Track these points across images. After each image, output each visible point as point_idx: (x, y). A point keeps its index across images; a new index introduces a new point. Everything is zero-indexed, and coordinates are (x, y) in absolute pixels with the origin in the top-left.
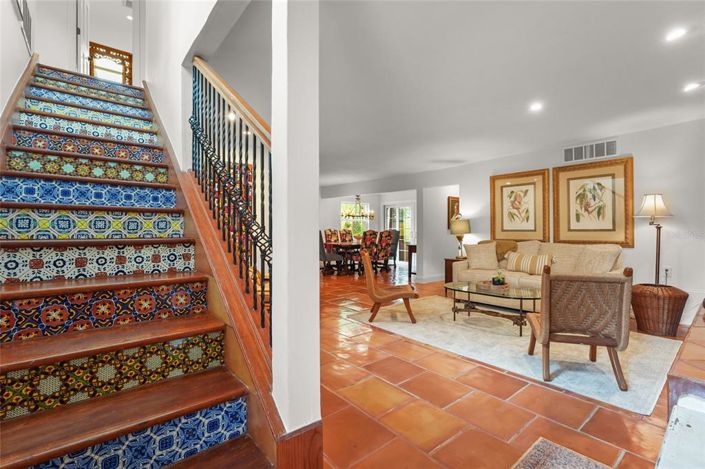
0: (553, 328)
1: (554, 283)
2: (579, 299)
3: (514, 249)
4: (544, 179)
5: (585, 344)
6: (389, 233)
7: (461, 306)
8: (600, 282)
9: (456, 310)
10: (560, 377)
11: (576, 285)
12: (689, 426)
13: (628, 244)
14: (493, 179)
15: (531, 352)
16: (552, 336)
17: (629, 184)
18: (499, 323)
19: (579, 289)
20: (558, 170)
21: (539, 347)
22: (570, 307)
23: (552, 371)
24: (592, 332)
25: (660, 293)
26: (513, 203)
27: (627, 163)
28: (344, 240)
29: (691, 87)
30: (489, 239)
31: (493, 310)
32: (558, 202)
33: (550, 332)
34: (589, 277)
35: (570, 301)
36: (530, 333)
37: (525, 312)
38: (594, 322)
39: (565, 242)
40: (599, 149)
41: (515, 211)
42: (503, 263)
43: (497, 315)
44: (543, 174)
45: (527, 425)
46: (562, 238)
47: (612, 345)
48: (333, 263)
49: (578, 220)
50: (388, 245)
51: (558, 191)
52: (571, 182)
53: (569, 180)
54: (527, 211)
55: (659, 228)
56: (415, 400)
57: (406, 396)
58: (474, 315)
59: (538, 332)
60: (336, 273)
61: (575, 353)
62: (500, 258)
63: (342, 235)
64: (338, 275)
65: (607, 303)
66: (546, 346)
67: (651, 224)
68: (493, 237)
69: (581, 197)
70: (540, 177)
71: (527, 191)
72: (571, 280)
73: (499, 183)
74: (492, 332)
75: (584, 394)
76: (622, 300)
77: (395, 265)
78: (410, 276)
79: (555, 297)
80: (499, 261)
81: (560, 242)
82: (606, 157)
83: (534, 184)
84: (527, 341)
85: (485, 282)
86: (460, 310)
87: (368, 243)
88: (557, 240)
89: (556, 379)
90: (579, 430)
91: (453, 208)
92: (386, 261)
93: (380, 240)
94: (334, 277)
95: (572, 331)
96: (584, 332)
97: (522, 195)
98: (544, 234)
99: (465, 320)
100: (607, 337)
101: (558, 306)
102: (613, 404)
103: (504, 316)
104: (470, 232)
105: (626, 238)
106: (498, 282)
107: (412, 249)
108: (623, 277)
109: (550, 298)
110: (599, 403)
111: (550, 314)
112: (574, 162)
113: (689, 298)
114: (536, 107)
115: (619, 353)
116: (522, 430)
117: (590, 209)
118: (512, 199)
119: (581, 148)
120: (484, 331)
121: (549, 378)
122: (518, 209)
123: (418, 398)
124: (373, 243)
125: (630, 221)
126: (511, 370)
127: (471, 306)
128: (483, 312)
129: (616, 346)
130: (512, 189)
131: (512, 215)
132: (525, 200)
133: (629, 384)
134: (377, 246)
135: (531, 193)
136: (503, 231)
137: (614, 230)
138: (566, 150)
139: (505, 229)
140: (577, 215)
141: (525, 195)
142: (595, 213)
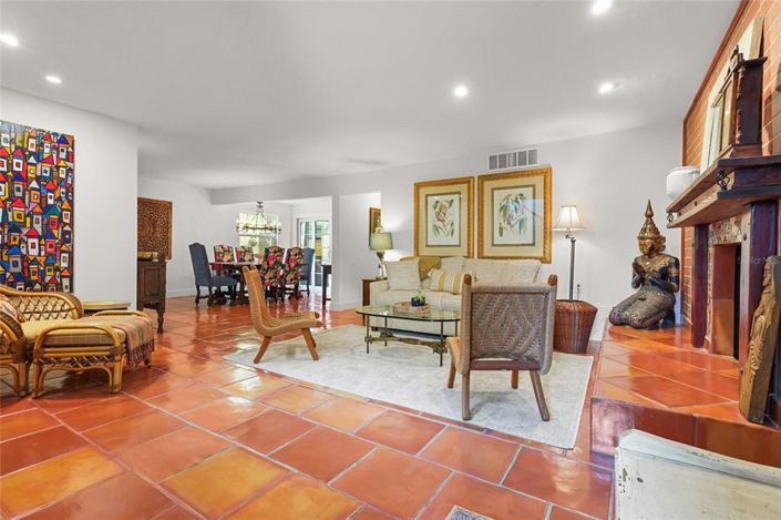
0: (475, 353)
1: (476, 297)
2: (503, 315)
3: (438, 266)
4: (469, 188)
5: (507, 369)
6: (300, 252)
7: (377, 334)
8: (523, 293)
9: (369, 340)
10: (481, 413)
11: (499, 298)
12: (640, 480)
13: (545, 260)
14: (418, 186)
15: (451, 385)
16: (473, 363)
17: (548, 196)
18: (419, 351)
19: (502, 304)
20: (484, 178)
21: (459, 378)
22: (492, 326)
23: (471, 406)
24: (515, 355)
25: (572, 308)
26: (438, 214)
27: (546, 173)
28: (241, 260)
29: (606, 88)
30: (412, 255)
31: (412, 337)
32: (482, 213)
33: (471, 359)
34: (513, 288)
35: (493, 318)
36: (450, 362)
37: (445, 336)
38: (517, 342)
39: (488, 258)
40: (522, 158)
41: (440, 224)
42: (426, 282)
43: (415, 342)
44: (468, 182)
45: (440, 489)
46: (485, 254)
47: (535, 367)
48: (224, 289)
49: (501, 234)
50: (298, 265)
51: (482, 201)
52: (495, 192)
53: (493, 190)
55: (573, 242)
56: (289, 477)
57: (277, 472)
58: (392, 344)
59: (457, 360)
60: (229, 301)
61: (497, 381)
62: (424, 277)
63: (239, 253)
64: (231, 304)
65: (530, 319)
66: (467, 376)
67: (567, 237)
68: (417, 253)
70: (466, 185)
71: (452, 201)
72: (495, 292)
73: (424, 191)
74: (410, 364)
75: (505, 432)
76: (545, 314)
77: (308, 291)
78: (324, 303)
79: (477, 313)
80: (422, 280)
81: (483, 258)
82: (527, 167)
83: (459, 193)
84: (446, 370)
85: (404, 304)
86: (374, 340)
87: (272, 263)
88: (481, 256)
89: (476, 416)
90: (500, 485)
91: (375, 221)
92: (297, 286)
93: (288, 260)
94: (226, 308)
95: (494, 355)
96: (506, 355)
98: (469, 249)
99: (380, 352)
100: (530, 359)
101: (480, 325)
102: (536, 440)
103: (423, 343)
104: (392, 248)
105: (544, 253)
106: (417, 303)
107: (328, 270)
108: (548, 286)
109: (472, 315)
110: (522, 440)
111: (471, 336)
112: (498, 170)
113: (598, 313)
114: (461, 91)
115: (541, 377)
116: (432, 500)
117: (512, 223)
118: (437, 210)
119: (505, 156)
120: (400, 363)
121: (468, 417)
123: (296, 471)
124: (278, 263)
125: (548, 235)
126: (427, 411)
127: (388, 334)
128: (401, 340)
129: (539, 369)
131: (436, 228)
132: (450, 211)
133: (551, 412)
134: (283, 267)
135: (456, 203)
136: (427, 246)
137: (533, 244)
138: (491, 157)
139: (429, 243)
140: (501, 229)
141: (450, 205)
142: (517, 227)
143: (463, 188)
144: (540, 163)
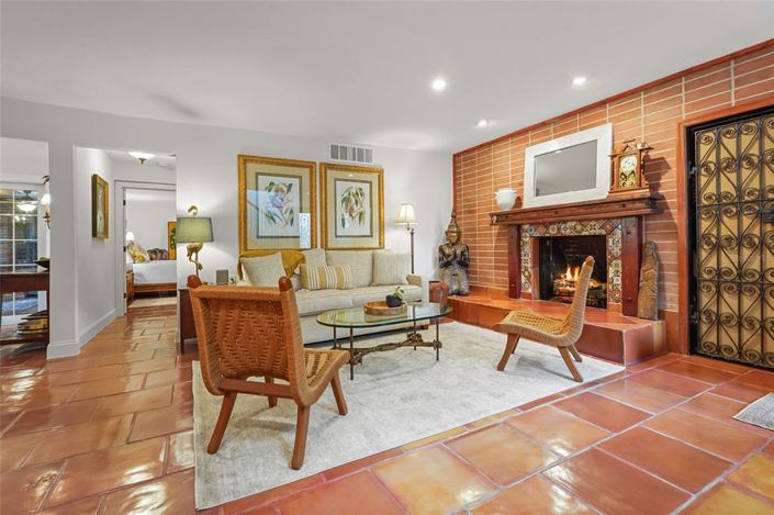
4: (311, 174)
14: (243, 159)
20: (325, 166)
26: (273, 199)
27: (381, 173)
32: (326, 202)
39: (333, 249)
40: (360, 154)
41: (276, 211)
44: (311, 167)
46: (329, 246)
49: (343, 225)
51: (325, 191)
52: (337, 182)
53: (336, 180)
54: (291, 212)
55: (412, 234)
67: (408, 229)
68: (244, 247)
69: (346, 200)
70: (307, 171)
71: (291, 185)
73: (252, 168)
81: (327, 249)
82: (364, 164)
83: (300, 177)
88: (324, 248)
97: (285, 189)
98: (312, 241)
105: (380, 243)
112: (339, 161)
117: (353, 215)
118: (272, 193)
119: (346, 148)
122: (280, 207)
125: (382, 228)
130: (271, 179)
131: (271, 217)
132: (288, 196)
135: (295, 188)
136: (258, 237)
137: (371, 236)
138: (332, 146)
139: (260, 234)
140: (343, 220)
141: (289, 190)
142: (357, 219)
143: (305, 172)
144: (373, 164)
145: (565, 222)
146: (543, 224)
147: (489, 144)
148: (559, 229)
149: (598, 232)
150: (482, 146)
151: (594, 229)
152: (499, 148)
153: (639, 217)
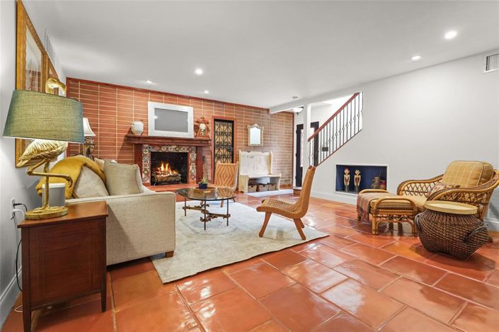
145: (170, 145)
146: (158, 145)
147: (115, 86)
148: (167, 148)
149: (186, 151)
150: (107, 85)
151: (183, 150)
152: (125, 93)
153: (197, 147)
